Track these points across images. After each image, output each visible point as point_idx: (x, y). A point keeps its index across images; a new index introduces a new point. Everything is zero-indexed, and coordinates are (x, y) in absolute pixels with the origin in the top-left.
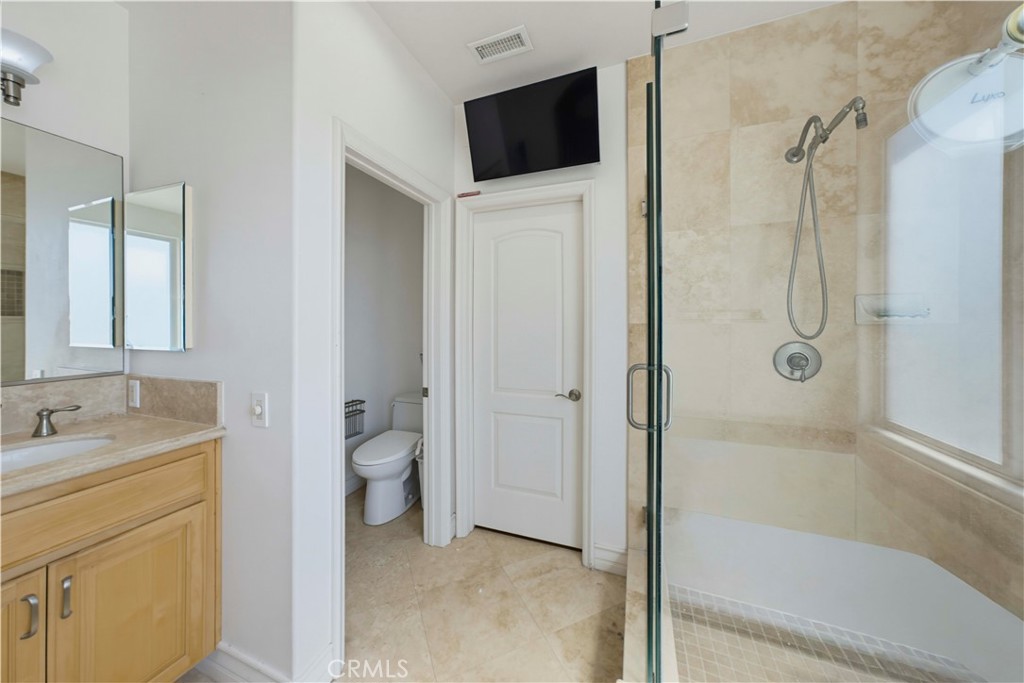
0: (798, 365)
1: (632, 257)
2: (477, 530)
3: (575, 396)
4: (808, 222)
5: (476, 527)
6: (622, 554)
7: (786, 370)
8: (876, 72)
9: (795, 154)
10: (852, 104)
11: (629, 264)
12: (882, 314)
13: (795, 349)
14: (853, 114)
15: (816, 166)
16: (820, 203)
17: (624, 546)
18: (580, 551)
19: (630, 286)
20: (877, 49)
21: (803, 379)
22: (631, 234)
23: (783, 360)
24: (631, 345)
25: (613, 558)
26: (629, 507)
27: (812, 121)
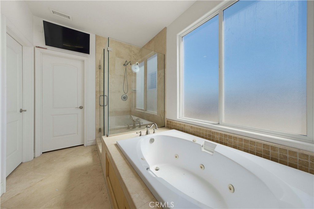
0: (125, 98)
1: (96, 77)
2: (43, 154)
3: (81, 108)
4: (126, 75)
5: (43, 153)
6: (95, 140)
7: (123, 99)
8: (133, 57)
9: (124, 65)
10: (130, 61)
11: (96, 78)
12: (135, 91)
13: (125, 96)
14: (130, 63)
15: (127, 68)
16: (127, 73)
17: (95, 138)
18: (83, 145)
19: (96, 83)
20: (134, 54)
21: (125, 100)
22: (96, 72)
23: (123, 97)
24: (96, 95)
25: (92, 141)
26: (96, 130)
27: (126, 61)
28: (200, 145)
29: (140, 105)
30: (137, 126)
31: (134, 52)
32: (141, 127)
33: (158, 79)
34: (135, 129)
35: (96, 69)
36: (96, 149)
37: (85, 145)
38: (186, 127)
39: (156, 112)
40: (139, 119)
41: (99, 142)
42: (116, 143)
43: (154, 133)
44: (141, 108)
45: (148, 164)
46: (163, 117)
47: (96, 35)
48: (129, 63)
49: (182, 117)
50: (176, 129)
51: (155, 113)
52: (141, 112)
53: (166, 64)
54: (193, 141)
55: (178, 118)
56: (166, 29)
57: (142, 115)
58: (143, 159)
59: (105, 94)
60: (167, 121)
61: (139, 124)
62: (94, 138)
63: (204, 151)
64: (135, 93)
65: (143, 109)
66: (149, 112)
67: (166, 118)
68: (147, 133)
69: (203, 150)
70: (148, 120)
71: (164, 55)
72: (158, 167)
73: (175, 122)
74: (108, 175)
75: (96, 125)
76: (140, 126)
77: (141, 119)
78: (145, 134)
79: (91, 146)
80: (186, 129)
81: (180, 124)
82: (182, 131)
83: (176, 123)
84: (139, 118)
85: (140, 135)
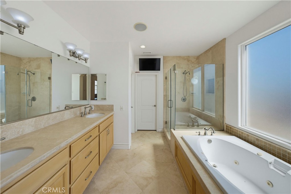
3: (155, 106)
4: (185, 82)
5: (138, 130)
7: (183, 100)
8: (191, 65)
9: (184, 73)
11: (164, 86)
12: (192, 94)
13: (184, 98)
15: (186, 76)
16: (186, 80)
18: (156, 130)
19: (164, 89)
20: (191, 62)
21: (184, 102)
22: (164, 81)
23: (182, 99)
24: (164, 98)
25: (161, 129)
26: (164, 122)
27: (185, 71)
28: (267, 161)
29: (197, 106)
30: (196, 125)
31: (191, 61)
32: (200, 126)
33: (216, 86)
34: (194, 127)
35: (164, 80)
36: (164, 136)
37: (157, 131)
38: (249, 137)
39: (215, 115)
40: (197, 118)
41: (167, 131)
42: (181, 136)
43: (211, 135)
44: (198, 108)
45: (206, 158)
46: (221, 121)
47: (163, 56)
48: (188, 72)
49: (246, 125)
50: (237, 137)
51: (213, 115)
52: (199, 112)
53: (224, 73)
54: (257, 154)
55: (240, 126)
56: (225, 40)
57: (200, 115)
58: (202, 153)
59: (172, 100)
60: (227, 126)
61: (197, 124)
62: (162, 128)
63: (272, 169)
64: (193, 95)
65: (201, 109)
66: (207, 113)
67: (225, 123)
68: (205, 134)
69: (272, 167)
70: (206, 121)
71: (223, 65)
72: (216, 164)
73: (236, 129)
74: (176, 155)
75: (163, 118)
76: (198, 126)
77: (198, 118)
78: (203, 134)
79: (161, 132)
80: (250, 139)
81: (242, 133)
82: (245, 140)
83: (237, 131)
84: (197, 116)
85: (199, 135)
